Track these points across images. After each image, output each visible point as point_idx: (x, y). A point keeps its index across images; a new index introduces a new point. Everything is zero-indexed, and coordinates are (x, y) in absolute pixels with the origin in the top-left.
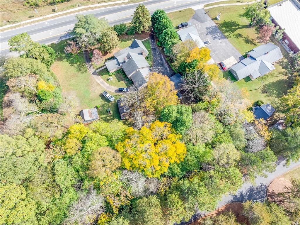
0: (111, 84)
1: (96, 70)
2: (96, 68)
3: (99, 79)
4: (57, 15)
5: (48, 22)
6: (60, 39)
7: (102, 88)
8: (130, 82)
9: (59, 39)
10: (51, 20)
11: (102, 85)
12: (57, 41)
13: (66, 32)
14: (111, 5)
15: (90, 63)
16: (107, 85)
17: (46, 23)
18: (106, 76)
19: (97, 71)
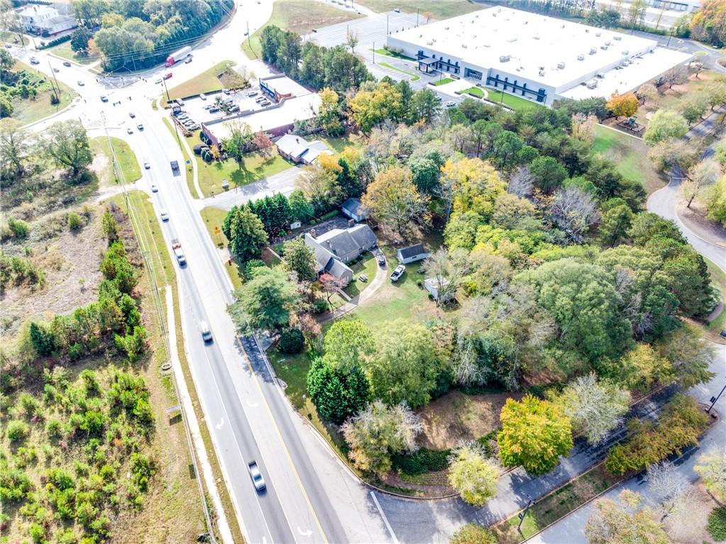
0: (373, 276)
1: (347, 301)
2: (344, 302)
3: (367, 294)
4: (195, 408)
5: (216, 421)
6: (272, 381)
7: (383, 286)
8: (364, 255)
9: (271, 384)
10: (207, 418)
11: (378, 287)
12: (277, 386)
13: (251, 374)
14: (176, 310)
15: (333, 313)
16: (375, 281)
17: (218, 426)
18: (358, 285)
19: (349, 299)
